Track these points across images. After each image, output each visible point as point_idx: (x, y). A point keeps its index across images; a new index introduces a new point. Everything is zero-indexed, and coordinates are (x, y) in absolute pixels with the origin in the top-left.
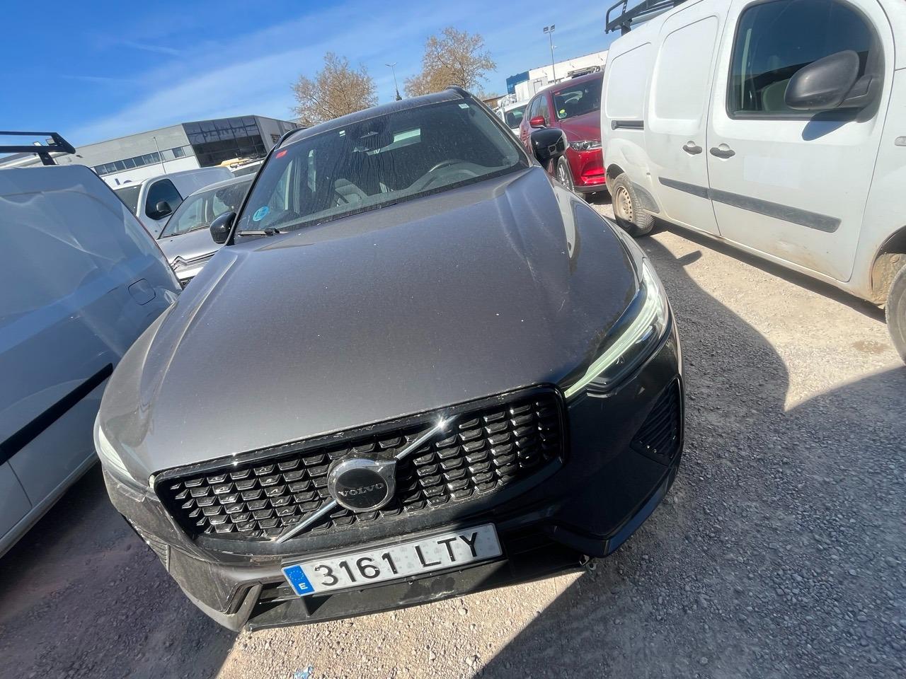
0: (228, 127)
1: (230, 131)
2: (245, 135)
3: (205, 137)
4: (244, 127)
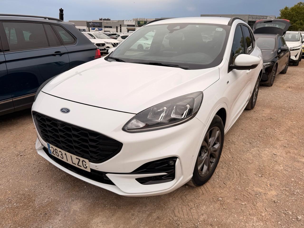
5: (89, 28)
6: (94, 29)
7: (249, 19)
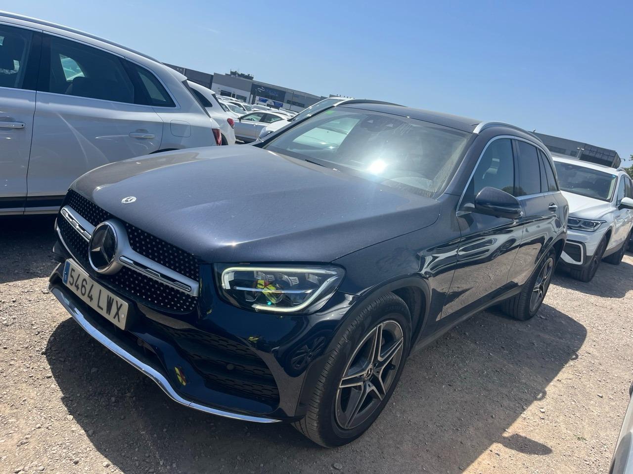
5: (254, 98)
6: (265, 101)
7: (585, 151)
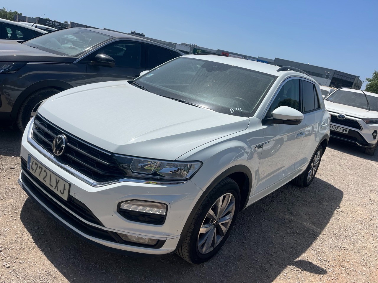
0: (346, 76)
1: (346, 78)
2: (349, 80)
3: (338, 76)
4: (351, 78)
7: (334, 75)
